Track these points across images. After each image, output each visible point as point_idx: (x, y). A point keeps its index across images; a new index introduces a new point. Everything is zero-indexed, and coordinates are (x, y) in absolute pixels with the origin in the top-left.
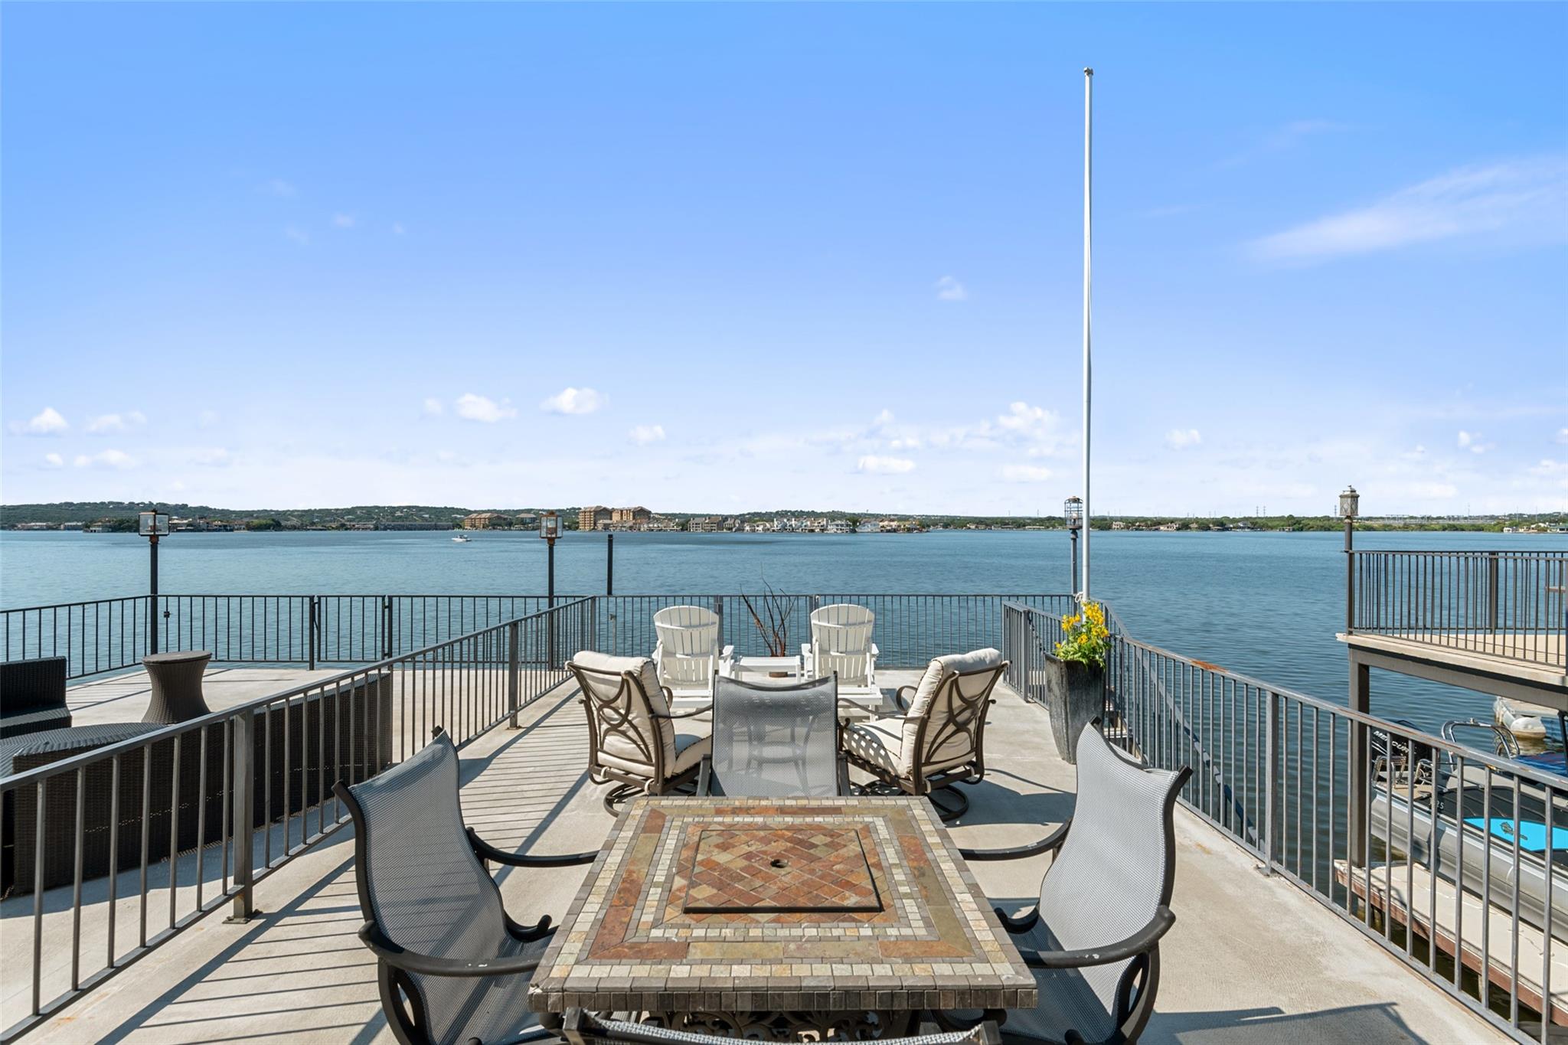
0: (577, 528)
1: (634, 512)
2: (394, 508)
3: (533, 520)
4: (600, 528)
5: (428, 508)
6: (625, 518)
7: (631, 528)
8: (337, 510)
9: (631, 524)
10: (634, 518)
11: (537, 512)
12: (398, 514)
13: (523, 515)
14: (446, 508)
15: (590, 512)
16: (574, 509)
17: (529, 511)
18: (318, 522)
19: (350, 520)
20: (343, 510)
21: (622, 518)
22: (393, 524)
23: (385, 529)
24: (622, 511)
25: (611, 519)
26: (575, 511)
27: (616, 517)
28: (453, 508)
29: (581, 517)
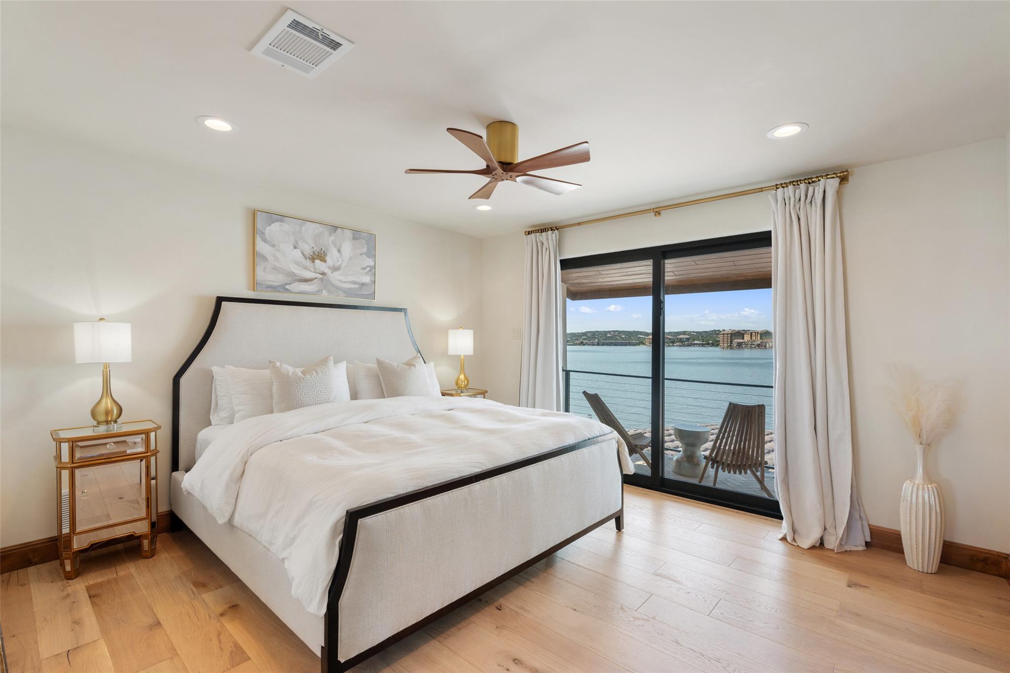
0: (718, 345)
1: (761, 334)
2: (606, 332)
3: (688, 339)
4: (735, 345)
5: (624, 331)
6: (754, 338)
7: (758, 345)
8: (578, 333)
9: (759, 342)
10: (761, 338)
11: (689, 333)
12: (609, 335)
13: (681, 336)
14: (634, 331)
15: (728, 334)
16: (714, 330)
17: (684, 333)
18: (570, 340)
19: (584, 339)
20: (581, 333)
21: (751, 338)
22: (607, 341)
23: (603, 345)
24: (751, 333)
25: (743, 339)
26: (716, 333)
27: (747, 338)
28: (638, 331)
29: (721, 337)
